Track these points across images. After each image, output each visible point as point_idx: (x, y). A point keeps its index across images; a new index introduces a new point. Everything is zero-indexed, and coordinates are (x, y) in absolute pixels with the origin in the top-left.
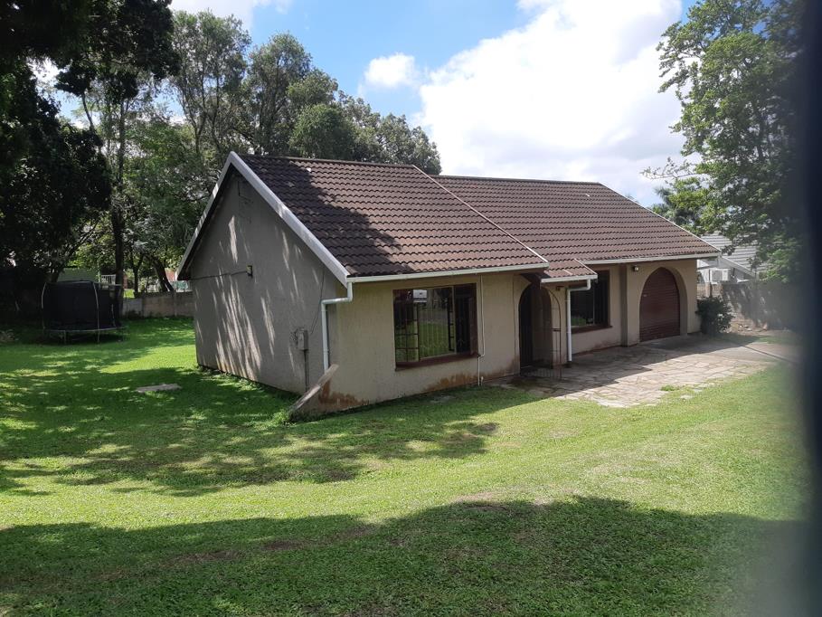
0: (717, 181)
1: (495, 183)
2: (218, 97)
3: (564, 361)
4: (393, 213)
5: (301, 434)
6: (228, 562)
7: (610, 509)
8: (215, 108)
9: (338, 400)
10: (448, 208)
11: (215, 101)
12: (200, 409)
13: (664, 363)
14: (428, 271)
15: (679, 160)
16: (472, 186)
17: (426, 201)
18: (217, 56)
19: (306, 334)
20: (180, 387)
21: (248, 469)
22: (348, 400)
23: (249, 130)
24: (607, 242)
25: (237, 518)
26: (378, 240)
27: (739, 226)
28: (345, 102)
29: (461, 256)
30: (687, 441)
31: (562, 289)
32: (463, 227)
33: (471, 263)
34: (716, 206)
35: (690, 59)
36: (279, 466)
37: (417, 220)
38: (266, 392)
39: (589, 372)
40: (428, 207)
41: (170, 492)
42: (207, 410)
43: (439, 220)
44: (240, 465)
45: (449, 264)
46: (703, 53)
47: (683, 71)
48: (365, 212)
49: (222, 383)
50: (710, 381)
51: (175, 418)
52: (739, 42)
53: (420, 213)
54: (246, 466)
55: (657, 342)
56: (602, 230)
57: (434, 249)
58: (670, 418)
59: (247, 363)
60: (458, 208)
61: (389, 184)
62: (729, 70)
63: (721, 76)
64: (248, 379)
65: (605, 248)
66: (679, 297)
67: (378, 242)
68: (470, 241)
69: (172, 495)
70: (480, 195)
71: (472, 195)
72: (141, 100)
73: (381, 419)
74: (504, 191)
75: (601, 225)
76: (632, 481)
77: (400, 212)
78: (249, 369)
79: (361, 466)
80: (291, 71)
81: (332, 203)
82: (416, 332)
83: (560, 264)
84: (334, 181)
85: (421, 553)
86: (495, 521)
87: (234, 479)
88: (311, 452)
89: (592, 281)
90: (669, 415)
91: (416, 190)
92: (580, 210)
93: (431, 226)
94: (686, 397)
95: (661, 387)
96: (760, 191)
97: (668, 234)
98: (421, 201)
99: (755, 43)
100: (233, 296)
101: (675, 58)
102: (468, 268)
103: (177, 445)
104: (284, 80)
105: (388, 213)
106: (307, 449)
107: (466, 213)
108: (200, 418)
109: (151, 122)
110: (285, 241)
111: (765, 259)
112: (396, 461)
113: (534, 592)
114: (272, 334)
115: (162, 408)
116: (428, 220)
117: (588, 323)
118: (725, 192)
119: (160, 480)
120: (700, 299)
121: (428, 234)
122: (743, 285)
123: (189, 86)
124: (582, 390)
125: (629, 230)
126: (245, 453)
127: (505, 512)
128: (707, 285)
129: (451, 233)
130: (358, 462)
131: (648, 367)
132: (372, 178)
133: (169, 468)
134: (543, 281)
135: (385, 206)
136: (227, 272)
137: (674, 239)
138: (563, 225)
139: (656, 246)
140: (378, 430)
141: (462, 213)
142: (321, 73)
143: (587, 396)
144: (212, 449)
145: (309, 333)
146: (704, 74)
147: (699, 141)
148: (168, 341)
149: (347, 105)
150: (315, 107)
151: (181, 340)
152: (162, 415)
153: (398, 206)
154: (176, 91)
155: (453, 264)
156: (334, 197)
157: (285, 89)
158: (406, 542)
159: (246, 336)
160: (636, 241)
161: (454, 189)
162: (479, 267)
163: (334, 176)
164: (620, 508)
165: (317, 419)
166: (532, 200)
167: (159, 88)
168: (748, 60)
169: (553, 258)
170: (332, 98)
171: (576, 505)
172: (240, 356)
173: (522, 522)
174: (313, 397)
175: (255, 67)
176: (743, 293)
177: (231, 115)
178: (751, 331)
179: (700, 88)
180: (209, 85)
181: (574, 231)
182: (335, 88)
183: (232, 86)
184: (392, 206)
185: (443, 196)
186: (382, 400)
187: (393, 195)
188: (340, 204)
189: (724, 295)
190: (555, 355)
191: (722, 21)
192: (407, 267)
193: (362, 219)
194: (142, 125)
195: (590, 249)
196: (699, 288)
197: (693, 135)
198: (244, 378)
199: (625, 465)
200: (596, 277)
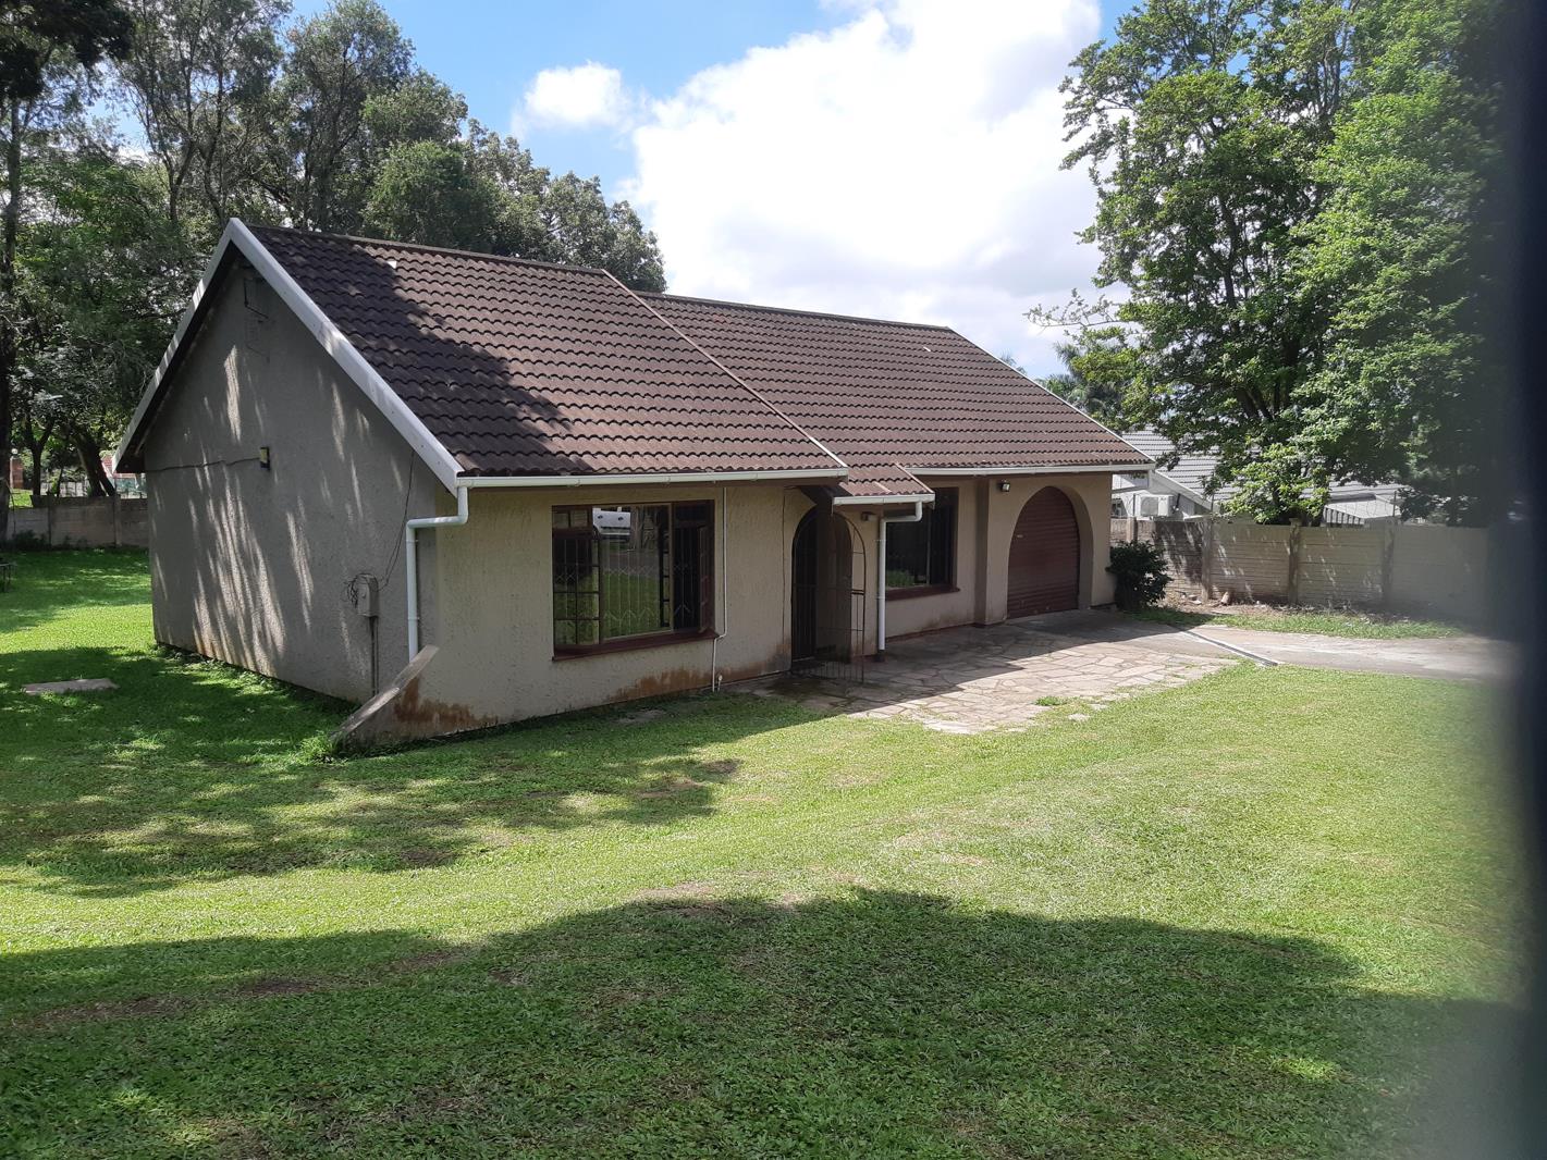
0: (1153, 336)
1: (760, 315)
2: (219, 113)
3: (871, 650)
4: (557, 358)
5: (353, 780)
6: (159, 1017)
7: (915, 910)
8: (214, 133)
9: (436, 716)
10: (668, 355)
11: (213, 119)
12: (150, 730)
13: (1045, 657)
14: (621, 472)
15: (1092, 297)
16: (715, 317)
17: (625, 340)
18: (221, 31)
19: (374, 586)
20: (115, 686)
21: (238, 846)
22: (456, 715)
23: (283, 183)
24: (955, 436)
25: (196, 938)
26: (524, 407)
27: (1189, 418)
28: (483, 143)
29: (686, 446)
30: (1066, 792)
31: (872, 518)
32: (693, 392)
33: (703, 462)
34: (1150, 381)
35: (1117, 113)
36: (304, 840)
37: (606, 373)
38: (294, 698)
39: (914, 670)
40: (629, 352)
41: (72, 888)
42: (167, 733)
43: (649, 377)
44: (225, 838)
45: (662, 462)
46: (1138, 102)
47: (1103, 132)
48: (501, 352)
49: (204, 678)
50: (1121, 689)
51: (98, 746)
52: (1202, 86)
53: (613, 362)
54: (236, 839)
55: (1037, 620)
56: (949, 414)
57: (635, 431)
58: (1046, 752)
59: (256, 642)
60: (687, 356)
61: (554, 301)
62: (1183, 137)
63: (1168, 147)
64: (257, 673)
65: (952, 447)
66: (1079, 541)
67: (523, 412)
68: (705, 418)
69: (75, 894)
70: (730, 335)
71: (715, 334)
72: (59, 108)
73: (520, 752)
74: (776, 333)
75: (947, 404)
76: (962, 860)
77: (572, 357)
78: (259, 652)
79: (468, 841)
80: (372, 71)
81: (436, 332)
82: (596, 587)
83: (868, 473)
84: (442, 289)
85: (551, 995)
86: (703, 934)
87: (207, 865)
88: (373, 813)
89: (926, 506)
90: (1045, 748)
91: (607, 318)
92: (913, 375)
93: (632, 388)
94: (1078, 717)
95: (1036, 697)
96: (1225, 357)
97: (1063, 427)
98: (615, 339)
99: (1229, 90)
100: (230, 507)
101: (1091, 107)
102: (698, 470)
103: (97, 798)
104: (358, 89)
105: (547, 356)
106: (364, 809)
107: (701, 368)
108: (151, 746)
109: (78, 154)
110: (337, 400)
111: (1230, 478)
112: (538, 832)
113: (755, 1062)
114: (307, 585)
115: (72, 726)
116: (627, 375)
117: (917, 582)
118: (1167, 357)
119: (55, 865)
120: (1116, 545)
121: (626, 401)
122: (1191, 523)
123: (160, 87)
124: (899, 701)
125: (997, 416)
126: (235, 817)
127: (722, 917)
128: (1129, 521)
129: (670, 403)
130: (463, 832)
131: (1017, 663)
132: (519, 289)
133: (77, 843)
134: (838, 501)
135: (543, 344)
136: (220, 458)
137: (1073, 436)
138: (879, 402)
139: (1042, 447)
140: (510, 773)
141: (692, 367)
142: (431, 81)
143: (906, 713)
144: (167, 806)
145: (381, 584)
146: (1139, 140)
147: (1126, 261)
148: (100, 595)
149: (485, 148)
150: (417, 145)
151: (126, 594)
152: (72, 739)
153: (567, 346)
154: (133, 94)
155: (670, 462)
156: (440, 320)
157: (358, 106)
158: (526, 975)
159: (255, 589)
160: (1007, 436)
161: (680, 322)
162: (720, 469)
163: (442, 279)
164: (932, 909)
165: (392, 752)
166: (825, 352)
167: (97, 87)
168: (1217, 122)
169: (858, 460)
170: (454, 131)
171: (855, 903)
172: (241, 628)
173: (751, 936)
174: (383, 708)
175: (300, 59)
176: (1190, 537)
177: (246, 148)
178: (1200, 606)
179: (1131, 166)
180: (201, 88)
181: (898, 413)
182: (462, 111)
183: (251, 92)
184: (557, 344)
185: (659, 333)
186: (524, 718)
187: (560, 323)
188: (452, 335)
189: (1158, 541)
190: (855, 639)
191: (1177, 47)
192: (580, 462)
193: (495, 366)
194: (59, 160)
195: (926, 447)
196: (1115, 526)
197: (1115, 251)
198: (249, 670)
199: (952, 833)
200: (931, 497)
